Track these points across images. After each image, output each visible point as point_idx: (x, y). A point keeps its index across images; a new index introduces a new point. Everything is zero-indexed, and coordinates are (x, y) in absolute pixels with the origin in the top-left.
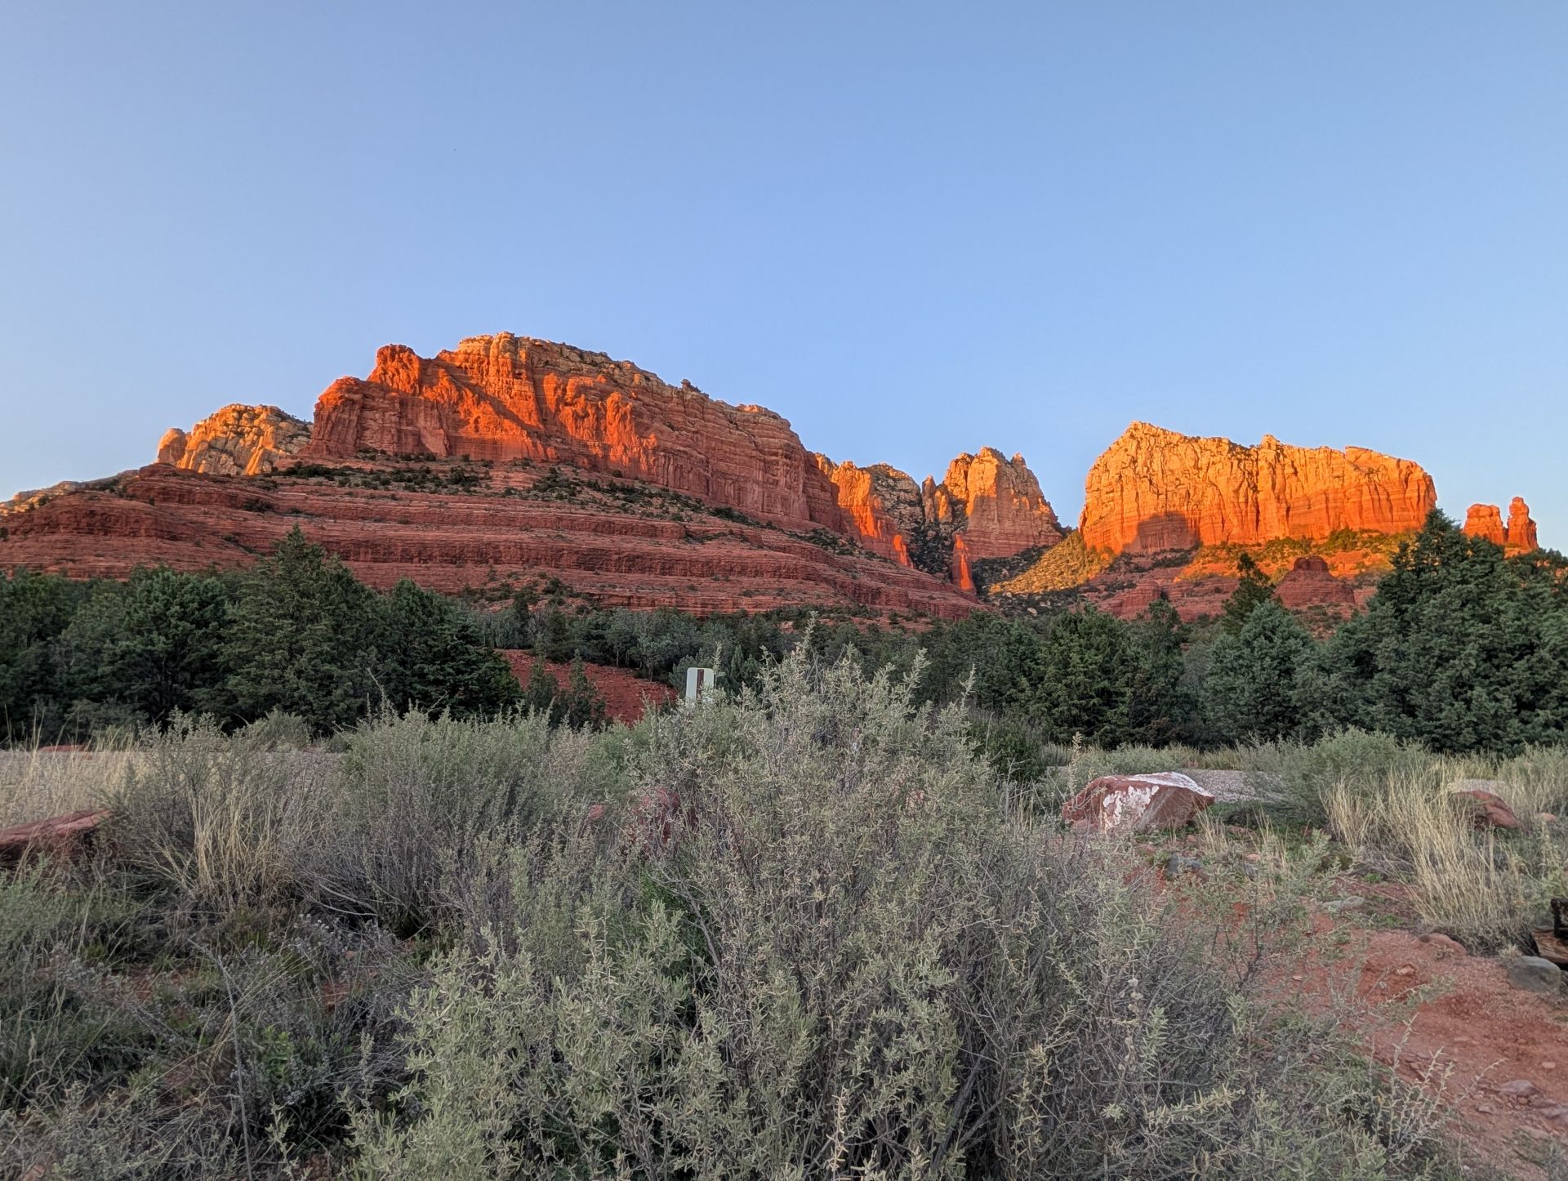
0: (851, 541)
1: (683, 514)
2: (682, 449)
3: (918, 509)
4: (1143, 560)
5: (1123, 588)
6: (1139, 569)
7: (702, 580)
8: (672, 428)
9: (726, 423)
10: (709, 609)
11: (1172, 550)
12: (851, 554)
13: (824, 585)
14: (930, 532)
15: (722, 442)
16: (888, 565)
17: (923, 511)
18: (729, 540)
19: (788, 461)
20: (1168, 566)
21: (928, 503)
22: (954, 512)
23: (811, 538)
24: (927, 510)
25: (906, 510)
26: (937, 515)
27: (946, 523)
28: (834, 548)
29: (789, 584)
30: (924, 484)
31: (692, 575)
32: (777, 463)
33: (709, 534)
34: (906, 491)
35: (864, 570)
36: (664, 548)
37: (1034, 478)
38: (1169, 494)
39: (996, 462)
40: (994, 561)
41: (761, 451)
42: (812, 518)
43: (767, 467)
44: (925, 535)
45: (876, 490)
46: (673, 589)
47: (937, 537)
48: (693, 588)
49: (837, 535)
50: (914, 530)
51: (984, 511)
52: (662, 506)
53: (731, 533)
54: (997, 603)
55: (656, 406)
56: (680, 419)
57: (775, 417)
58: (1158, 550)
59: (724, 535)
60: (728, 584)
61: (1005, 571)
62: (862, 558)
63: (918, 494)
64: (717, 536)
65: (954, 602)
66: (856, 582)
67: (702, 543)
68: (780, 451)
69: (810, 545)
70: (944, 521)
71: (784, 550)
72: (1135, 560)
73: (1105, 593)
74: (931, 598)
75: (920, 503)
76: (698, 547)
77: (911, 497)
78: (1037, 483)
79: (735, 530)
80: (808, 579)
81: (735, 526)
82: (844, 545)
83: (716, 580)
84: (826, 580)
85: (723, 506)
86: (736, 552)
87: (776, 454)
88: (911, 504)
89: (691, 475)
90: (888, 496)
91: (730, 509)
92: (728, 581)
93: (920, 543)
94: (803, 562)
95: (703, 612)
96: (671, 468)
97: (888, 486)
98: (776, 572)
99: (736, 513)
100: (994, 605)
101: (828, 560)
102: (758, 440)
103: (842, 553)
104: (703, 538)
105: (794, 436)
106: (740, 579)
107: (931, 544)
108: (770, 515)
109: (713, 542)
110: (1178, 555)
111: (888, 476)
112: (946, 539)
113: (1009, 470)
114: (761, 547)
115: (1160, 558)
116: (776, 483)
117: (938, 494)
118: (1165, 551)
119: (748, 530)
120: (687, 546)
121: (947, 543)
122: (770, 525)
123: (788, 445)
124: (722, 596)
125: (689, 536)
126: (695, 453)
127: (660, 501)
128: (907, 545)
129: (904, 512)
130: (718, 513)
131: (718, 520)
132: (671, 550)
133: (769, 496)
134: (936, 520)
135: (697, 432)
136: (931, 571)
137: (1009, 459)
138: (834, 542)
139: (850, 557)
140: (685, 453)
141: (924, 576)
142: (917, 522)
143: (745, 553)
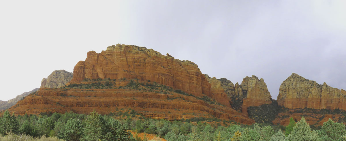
0: (214, 100)
1: (167, 92)
2: (166, 73)
3: (234, 91)
4: (292, 110)
5: (286, 117)
6: (291, 113)
7: (172, 110)
8: (164, 68)
9: (179, 66)
10: (174, 118)
11: (299, 108)
12: (214, 104)
13: (206, 112)
14: (237, 98)
15: (178, 71)
16: (224, 107)
17: (235, 92)
18: (179, 99)
19: (197, 77)
20: (298, 113)
21: (236, 90)
22: (243, 93)
23: (203, 99)
24: (236, 92)
25: (230, 92)
26: (239, 94)
27: (241, 96)
28: (209, 102)
29: (196, 111)
30: (236, 85)
31: (169, 109)
32: (194, 77)
33: (174, 97)
34: (230, 86)
35: (217, 108)
36: (162, 102)
37: (266, 85)
38: (300, 94)
39: (256, 80)
40: (254, 107)
41: (189, 74)
42: (203, 93)
43: (190, 78)
44: (235, 99)
45: (222, 85)
46: (164, 112)
47: (239, 100)
48: (169, 112)
49: (210, 98)
50: (232, 97)
51: (252, 93)
52: (161, 89)
53: (180, 97)
54: (254, 119)
55: (159, 61)
56: (166, 65)
57: (193, 64)
58: (296, 108)
59: (178, 98)
60: (179, 111)
61: (256, 110)
62: (217, 105)
63: (234, 87)
64: (176, 98)
65: (241, 118)
66: (215, 111)
67: (172, 100)
68: (195, 74)
69: (202, 101)
70: (240, 95)
71: (195, 102)
72: (290, 110)
73: (282, 118)
74: (236, 117)
75: (234, 90)
76: (171, 101)
77: (231, 88)
78: (266, 87)
79: (181, 96)
80: (201, 110)
81: (181, 95)
82: (212, 101)
83: (176, 110)
84: (206, 111)
85: (178, 89)
86: (182, 103)
87: (193, 75)
88: (232, 90)
89: (169, 81)
90: (225, 87)
91: (180, 91)
92: (179, 110)
93: (234, 101)
94: (200, 106)
95: (172, 119)
96: (164, 79)
97: (225, 84)
98: (192, 108)
99: (182, 91)
100: (253, 119)
101: (207, 105)
102: (188, 71)
103: (211, 103)
104: (173, 98)
105: (199, 69)
106: (182, 110)
107: (237, 102)
108: (191, 92)
109: (175, 100)
110: (301, 110)
111: (225, 82)
112: (241, 100)
113: (259, 82)
114: (188, 101)
115: (296, 110)
116: (193, 83)
117: (239, 88)
118: (297, 109)
119: (185, 96)
120: (168, 101)
121: (241, 101)
122: (191, 95)
123: (197, 72)
124: (177, 115)
125: (168, 98)
126: (170, 75)
127: (160, 88)
128: (230, 102)
129: (229, 92)
130: (176, 91)
131: (176, 94)
132: (164, 102)
133: (191, 87)
134: (238, 95)
135: (171, 68)
136: (236, 109)
137: (259, 79)
138: (209, 100)
139: (214, 105)
140: (167, 74)
141: (234, 111)
142: (233, 95)
143: (184, 103)
